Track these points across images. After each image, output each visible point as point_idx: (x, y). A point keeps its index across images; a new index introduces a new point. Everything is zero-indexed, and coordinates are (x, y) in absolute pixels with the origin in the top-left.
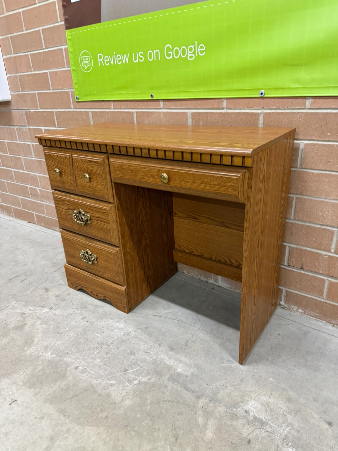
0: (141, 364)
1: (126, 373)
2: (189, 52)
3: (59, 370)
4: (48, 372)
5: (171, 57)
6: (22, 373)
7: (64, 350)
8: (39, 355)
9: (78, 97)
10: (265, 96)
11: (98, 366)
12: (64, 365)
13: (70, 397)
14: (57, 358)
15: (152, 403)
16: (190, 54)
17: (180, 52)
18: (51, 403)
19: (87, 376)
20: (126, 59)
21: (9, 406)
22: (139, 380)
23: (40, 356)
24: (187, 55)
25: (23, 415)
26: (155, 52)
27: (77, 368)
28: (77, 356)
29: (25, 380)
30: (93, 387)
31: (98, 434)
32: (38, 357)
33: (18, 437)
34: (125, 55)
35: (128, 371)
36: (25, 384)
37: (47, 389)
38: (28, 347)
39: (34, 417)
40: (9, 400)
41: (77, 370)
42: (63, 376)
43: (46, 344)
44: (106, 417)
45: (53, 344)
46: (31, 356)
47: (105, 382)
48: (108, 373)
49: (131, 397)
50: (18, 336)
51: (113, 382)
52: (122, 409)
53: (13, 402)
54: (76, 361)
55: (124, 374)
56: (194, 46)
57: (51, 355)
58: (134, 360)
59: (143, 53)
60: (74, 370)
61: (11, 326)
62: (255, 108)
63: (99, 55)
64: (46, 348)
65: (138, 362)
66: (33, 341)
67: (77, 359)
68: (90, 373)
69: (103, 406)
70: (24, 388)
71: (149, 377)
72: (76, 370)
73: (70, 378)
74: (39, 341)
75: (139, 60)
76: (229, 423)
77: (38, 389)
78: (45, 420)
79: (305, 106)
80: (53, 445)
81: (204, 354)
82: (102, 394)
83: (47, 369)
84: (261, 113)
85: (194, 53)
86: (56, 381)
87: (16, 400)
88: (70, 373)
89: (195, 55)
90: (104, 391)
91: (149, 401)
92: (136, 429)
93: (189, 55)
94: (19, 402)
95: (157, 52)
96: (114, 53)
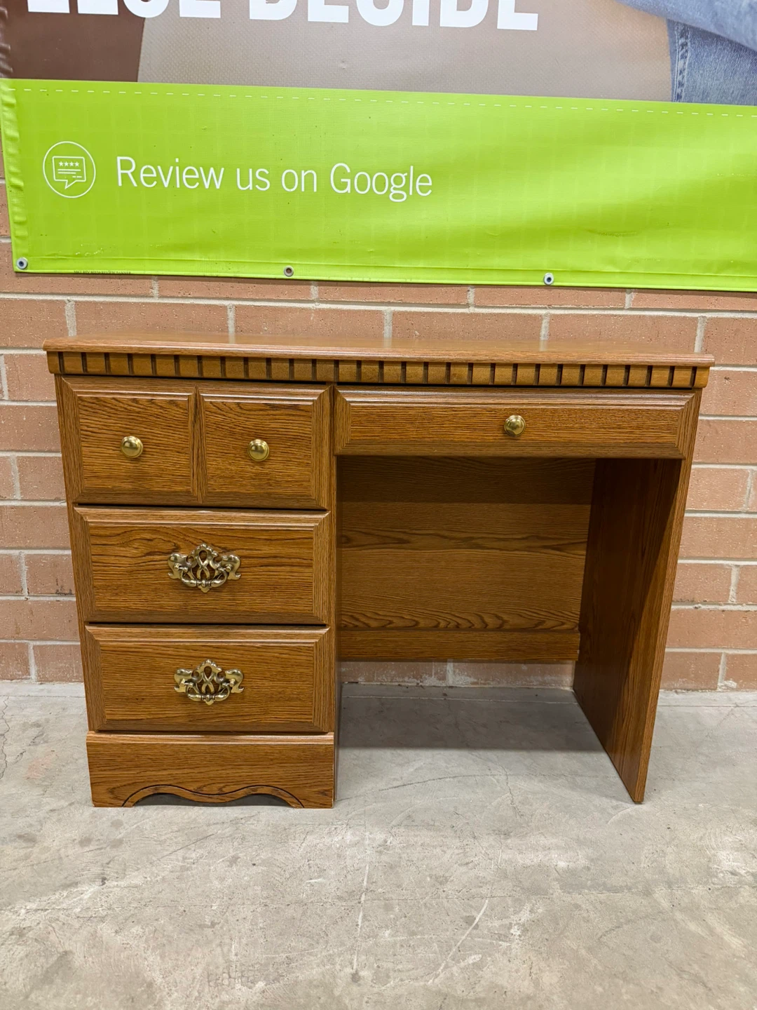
2: (394, 186)
5: (348, 189)
9: (25, 260)
16: (395, 189)
17: (371, 183)
20: (214, 179)
24: (389, 191)
26: (303, 174)
34: (212, 170)
56: (406, 174)
59: (267, 172)
63: (122, 158)
75: (254, 187)
85: (406, 189)
89: (408, 193)
93: (394, 192)
95: (310, 176)
96: (177, 160)
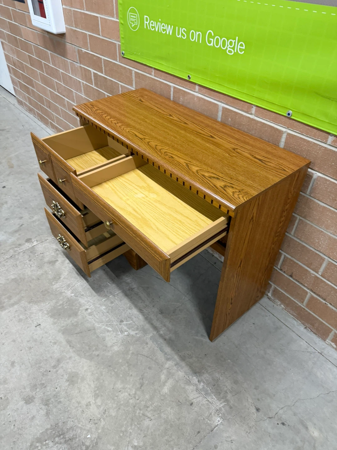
0: (134, 319)
1: (121, 324)
2: (229, 46)
3: (74, 308)
4: (66, 307)
5: (212, 44)
6: (47, 303)
7: (81, 292)
8: (62, 291)
9: (124, 52)
10: (292, 117)
11: (102, 312)
12: (78, 305)
13: (76, 332)
14: (75, 297)
15: (133, 353)
16: (229, 47)
17: (221, 43)
18: (63, 333)
19: (92, 318)
20: (169, 30)
21: (35, 328)
22: (129, 333)
23: (62, 293)
24: (227, 48)
25: (43, 337)
26: (197, 33)
27: (87, 309)
28: (89, 300)
29: (49, 310)
30: (94, 329)
31: (90, 366)
32: (61, 293)
33: (37, 353)
34: (169, 26)
35: (123, 322)
36: (48, 314)
37: (62, 322)
38: (55, 282)
39: (50, 341)
40: (35, 324)
41: (87, 311)
42: (76, 314)
43: (69, 283)
44: (98, 355)
45: (74, 284)
46: (56, 291)
47: (104, 327)
48: (108, 320)
49: (119, 344)
50: (50, 270)
51: (110, 329)
52: (110, 352)
53: (38, 325)
54: (87, 303)
55: (120, 324)
56: (234, 41)
57: (71, 293)
58: (130, 314)
59: (186, 30)
60: (84, 311)
61: (46, 259)
62: (280, 125)
63: (145, 16)
64: (68, 286)
65: (133, 317)
66: (60, 278)
67: (89, 301)
68: (95, 316)
69: (97, 346)
70: (46, 316)
71: (137, 332)
72: (85, 311)
73: (80, 317)
74: (64, 278)
75: (181, 37)
76: (183, 385)
77: (56, 320)
78: (56, 345)
79: (327, 141)
80: (58, 365)
81: (185, 324)
82: (100, 336)
83: (65, 305)
84: (285, 132)
85: (233, 48)
86: (70, 316)
87: (40, 325)
88: (81, 312)
89: (234, 51)
90: (101, 335)
91: (131, 352)
92: (116, 370)
93: (229, 49)
94: (42, 326)
95: (199, 35)
96: (160, 20)
